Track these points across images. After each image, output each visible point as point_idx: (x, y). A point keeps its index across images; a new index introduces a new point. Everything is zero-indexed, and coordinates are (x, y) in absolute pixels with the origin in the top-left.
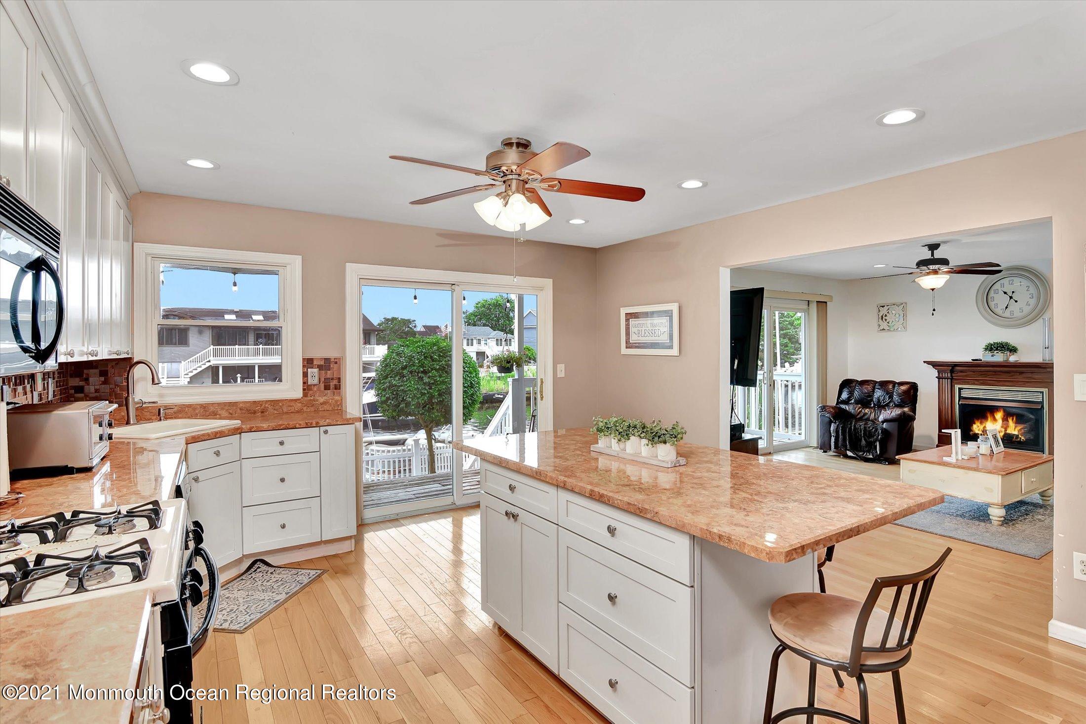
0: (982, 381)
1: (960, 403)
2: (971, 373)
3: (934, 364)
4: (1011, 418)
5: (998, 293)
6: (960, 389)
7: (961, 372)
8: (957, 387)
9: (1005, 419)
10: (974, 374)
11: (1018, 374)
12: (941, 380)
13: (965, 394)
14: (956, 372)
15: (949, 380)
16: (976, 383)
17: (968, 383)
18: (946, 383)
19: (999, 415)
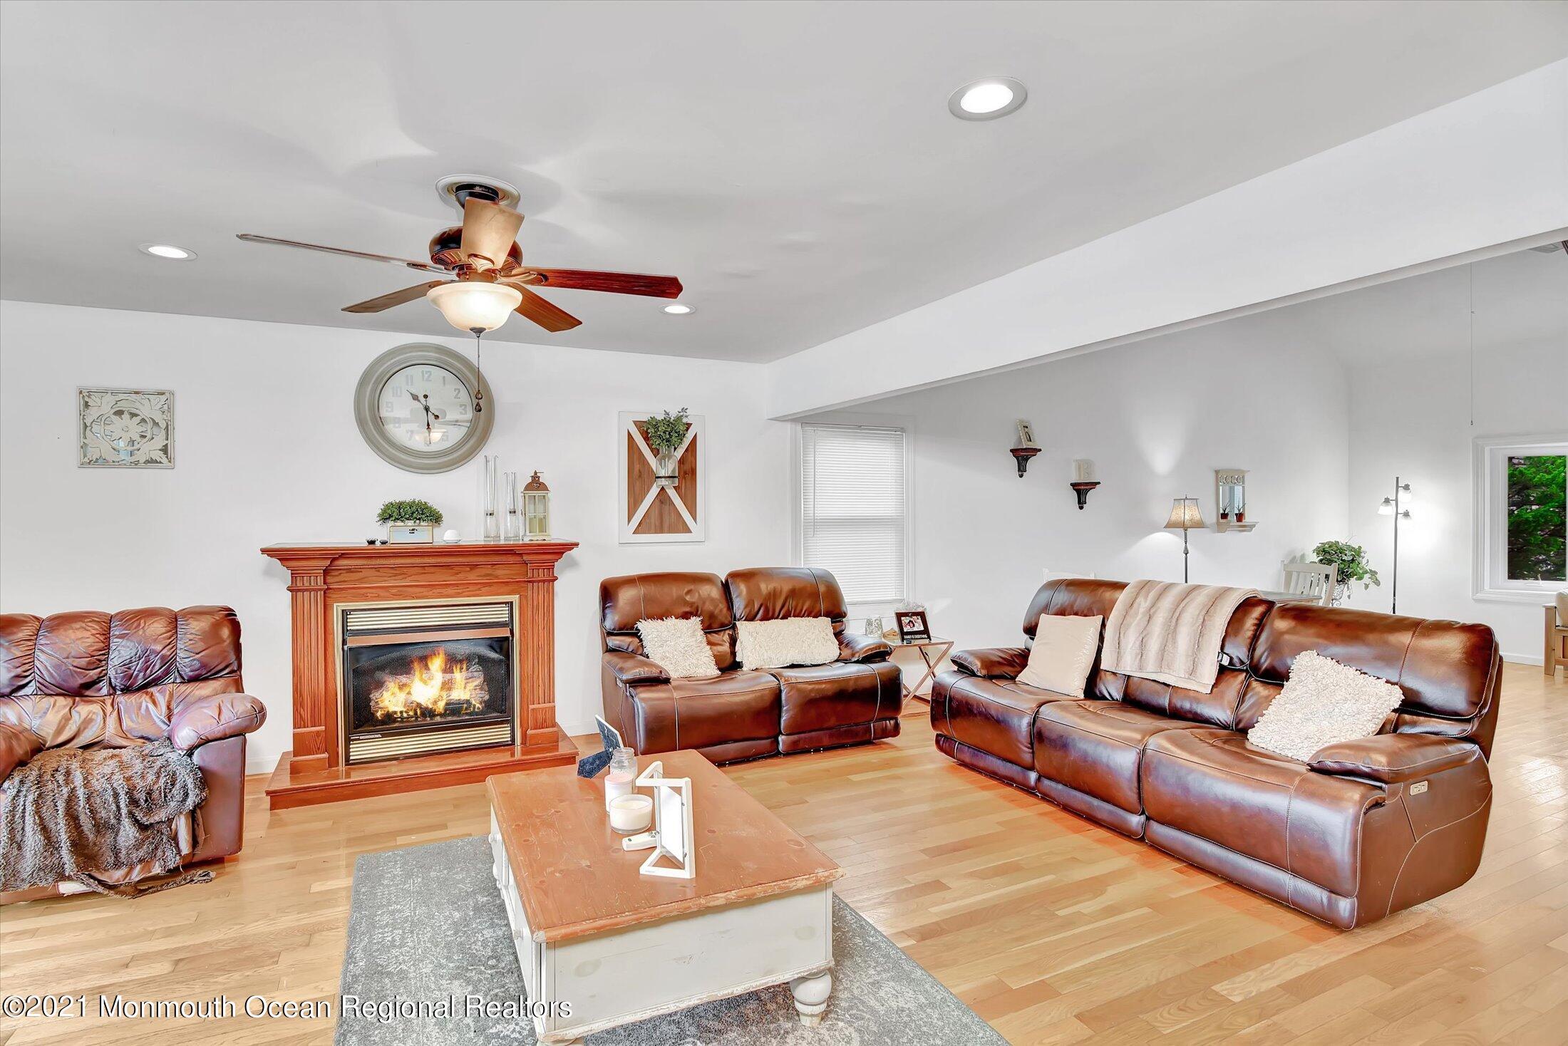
0: (394, 591)
1: (346, 647)
2: (373, 572)
3: (284, 556)
4: (459, 666)
5: (400, 396)
6: (345, 613)
7: (349, 571)
8: (337, 608)
9: (448, 670)
10: (378, 574)
11: (468, 569)
12: (299, 594)
13: (356, 623)
14: (337, 573)
15: (321, 594)
16: (382, 593)
17: (365, 598)
18: (313, 603)
19: (437, 664)
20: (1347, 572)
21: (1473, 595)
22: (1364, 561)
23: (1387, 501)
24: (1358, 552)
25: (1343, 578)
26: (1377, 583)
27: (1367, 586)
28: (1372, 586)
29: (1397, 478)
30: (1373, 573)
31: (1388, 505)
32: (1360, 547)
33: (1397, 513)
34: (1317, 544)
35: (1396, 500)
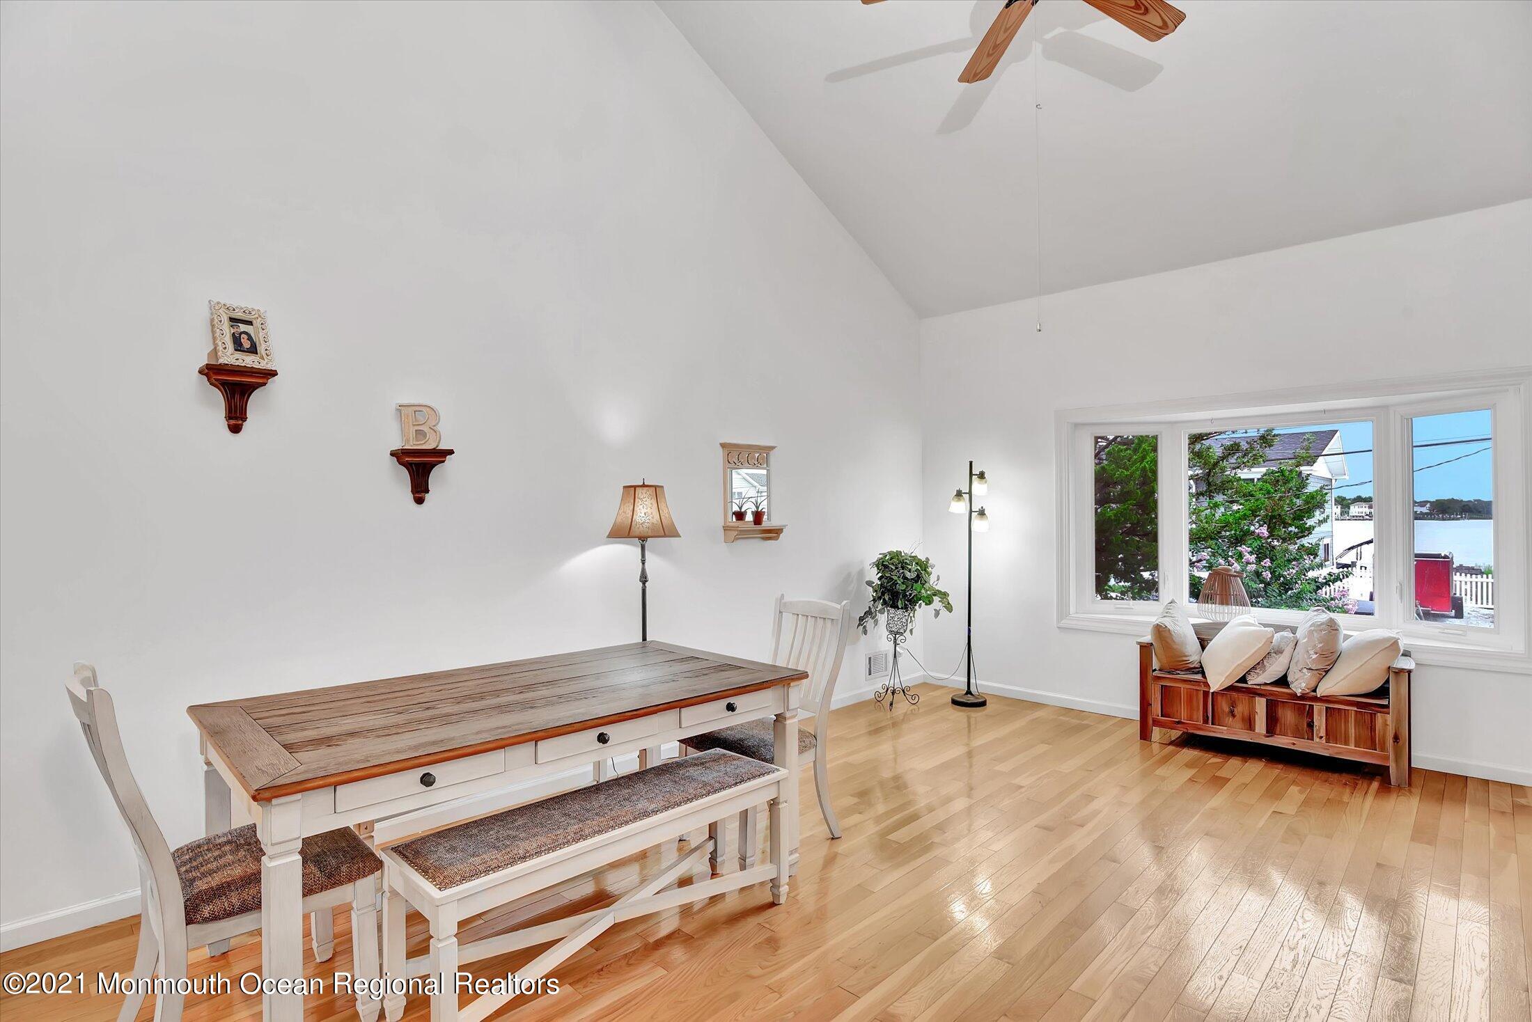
20: (911, 594)
21: (1058, 621)
22: (932, 579)
23: (959, 494)
24: (924, 566)
25: (906, 605)
26: (949, 608)
27: (937, 613)
28: (944, 612)
29: (971, 463)
30: (944, 595)
31: (959, 500)
32: (927, 559)
33: (971, 511)
34: (875, 557)
35: (970, 493)
